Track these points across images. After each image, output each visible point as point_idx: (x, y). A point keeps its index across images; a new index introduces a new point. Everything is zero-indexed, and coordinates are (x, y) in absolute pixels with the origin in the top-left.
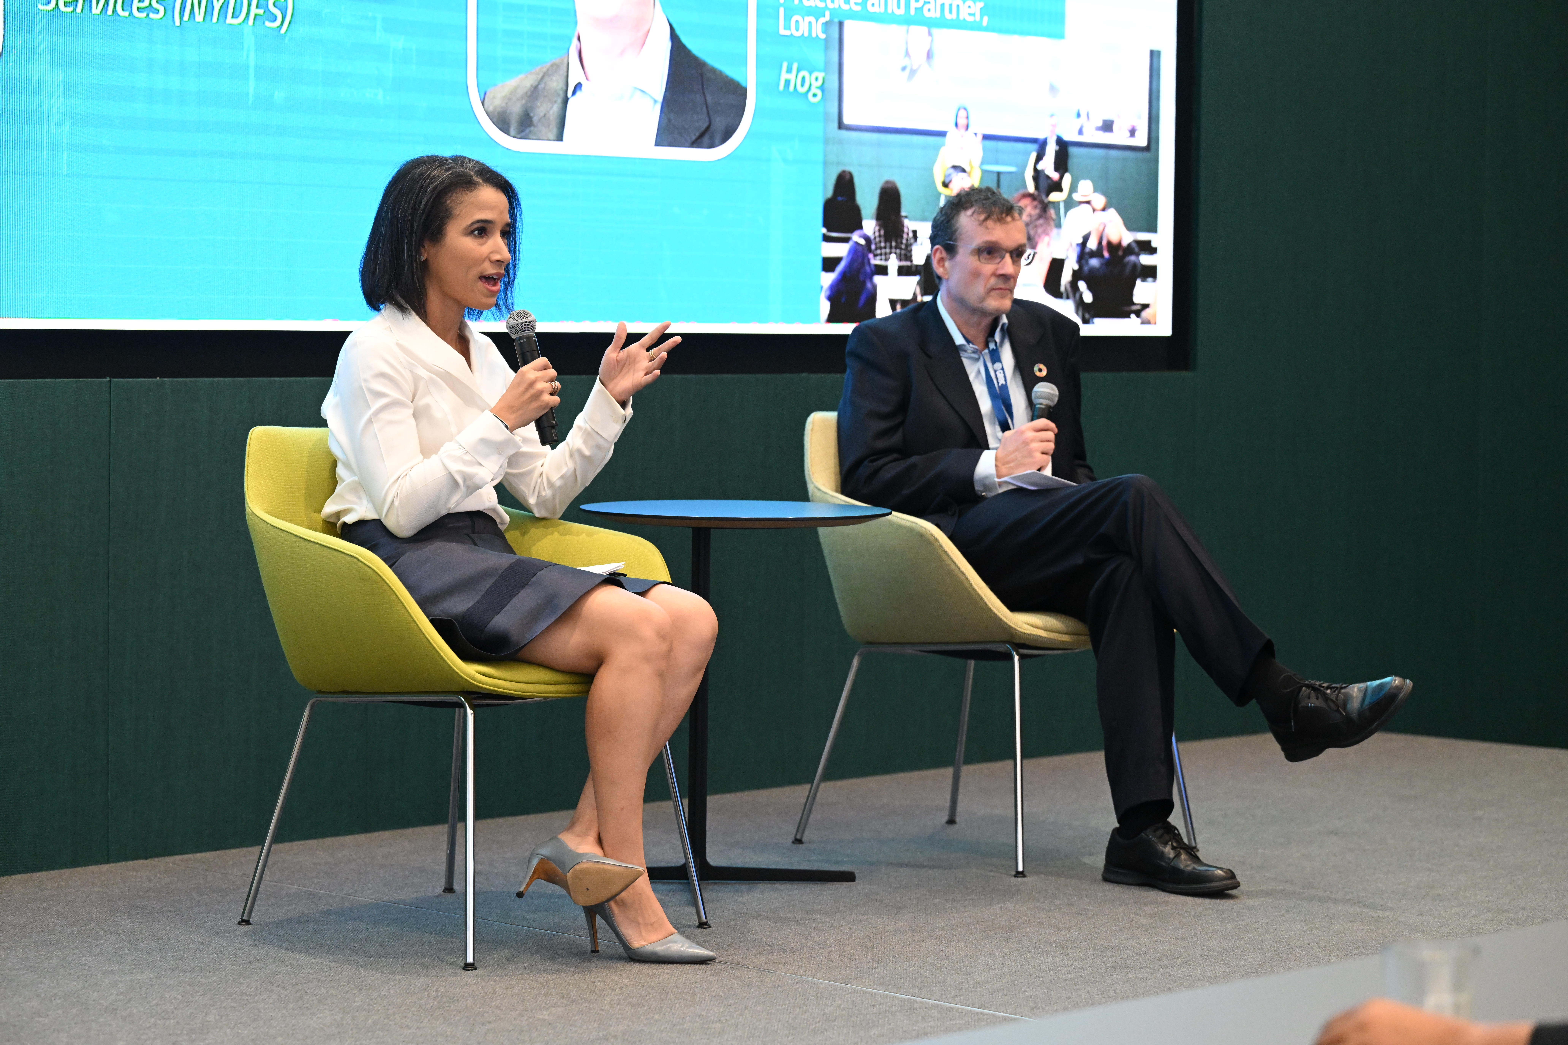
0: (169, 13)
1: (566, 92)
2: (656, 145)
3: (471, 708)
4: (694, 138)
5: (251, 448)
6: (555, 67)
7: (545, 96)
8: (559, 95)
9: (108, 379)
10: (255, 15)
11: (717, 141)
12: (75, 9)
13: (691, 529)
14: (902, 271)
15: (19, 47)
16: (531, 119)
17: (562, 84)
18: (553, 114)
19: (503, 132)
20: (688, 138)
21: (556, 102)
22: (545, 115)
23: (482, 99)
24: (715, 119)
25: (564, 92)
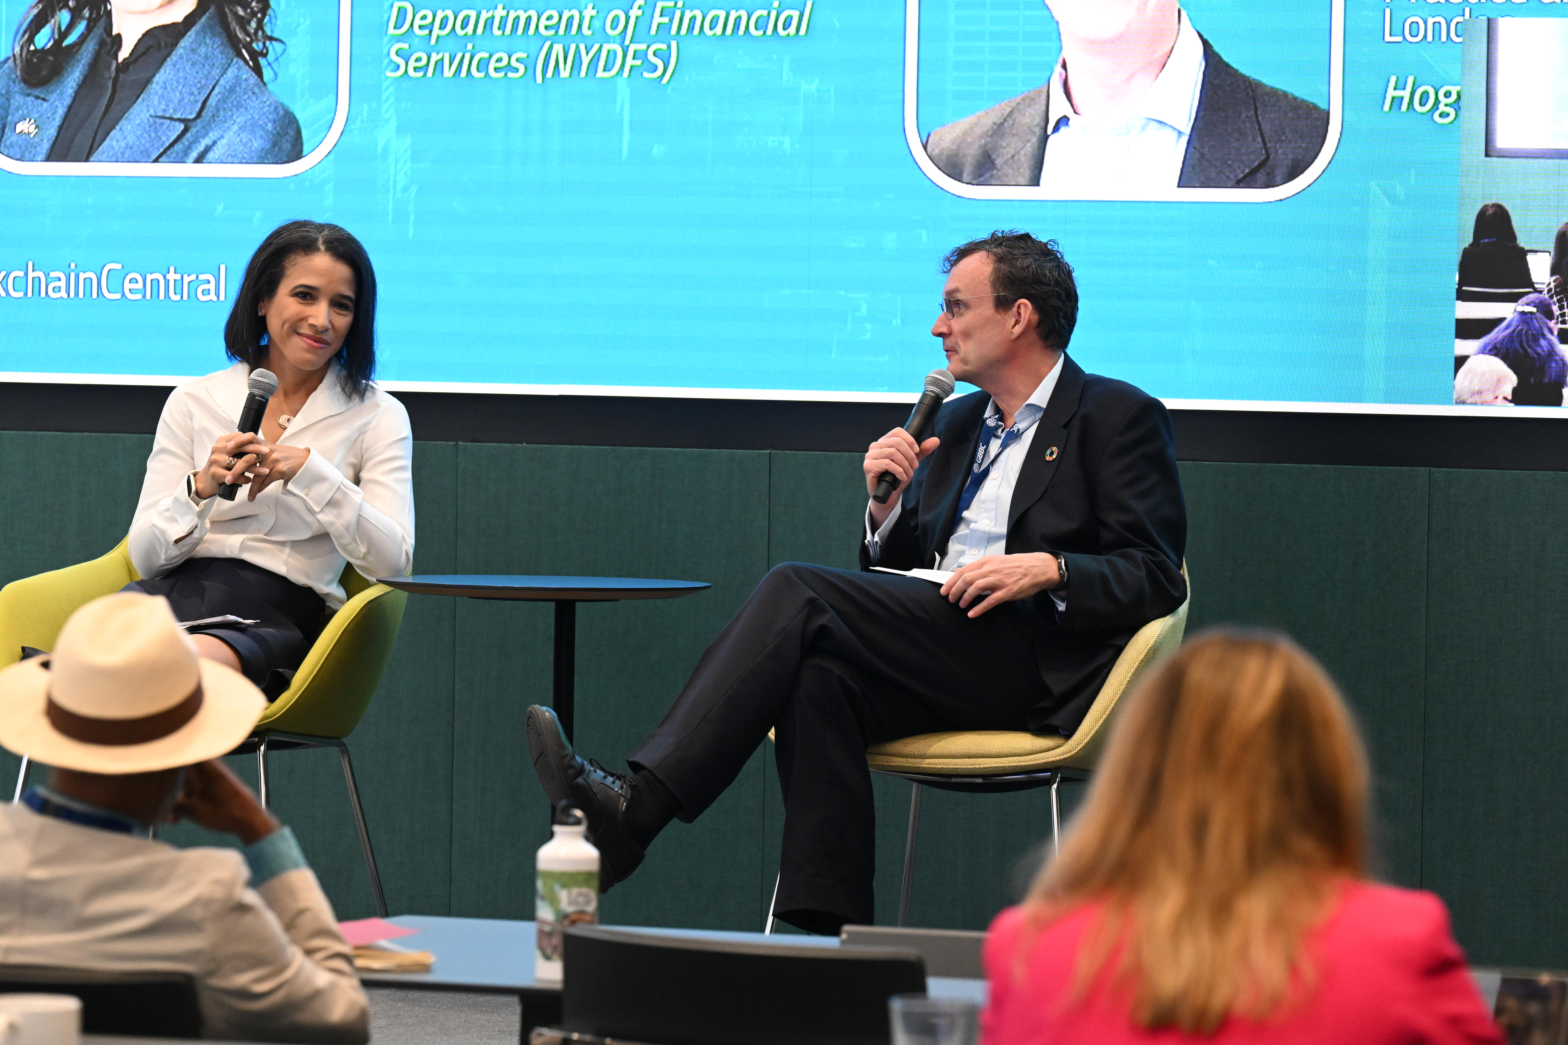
0: (531, 71)
1: (1045, 127)
2: (1179, 186)
4: (1241, 175)
6: (1028, 100)
8: (1034, 133)
10: (631, 67)
11: (1278, 178)
12: (425, 74)
13: (553, 603)
15: (365, 115)
16: (993, 162)
17: (1038, 119)
18: (1025, 155)
19: (953, 178)
20: (1232, 176)
21: (1029, 141)
22: (1013, 156)
23: (924, 143)
24: (1277, 152)
25: (1042, 128)
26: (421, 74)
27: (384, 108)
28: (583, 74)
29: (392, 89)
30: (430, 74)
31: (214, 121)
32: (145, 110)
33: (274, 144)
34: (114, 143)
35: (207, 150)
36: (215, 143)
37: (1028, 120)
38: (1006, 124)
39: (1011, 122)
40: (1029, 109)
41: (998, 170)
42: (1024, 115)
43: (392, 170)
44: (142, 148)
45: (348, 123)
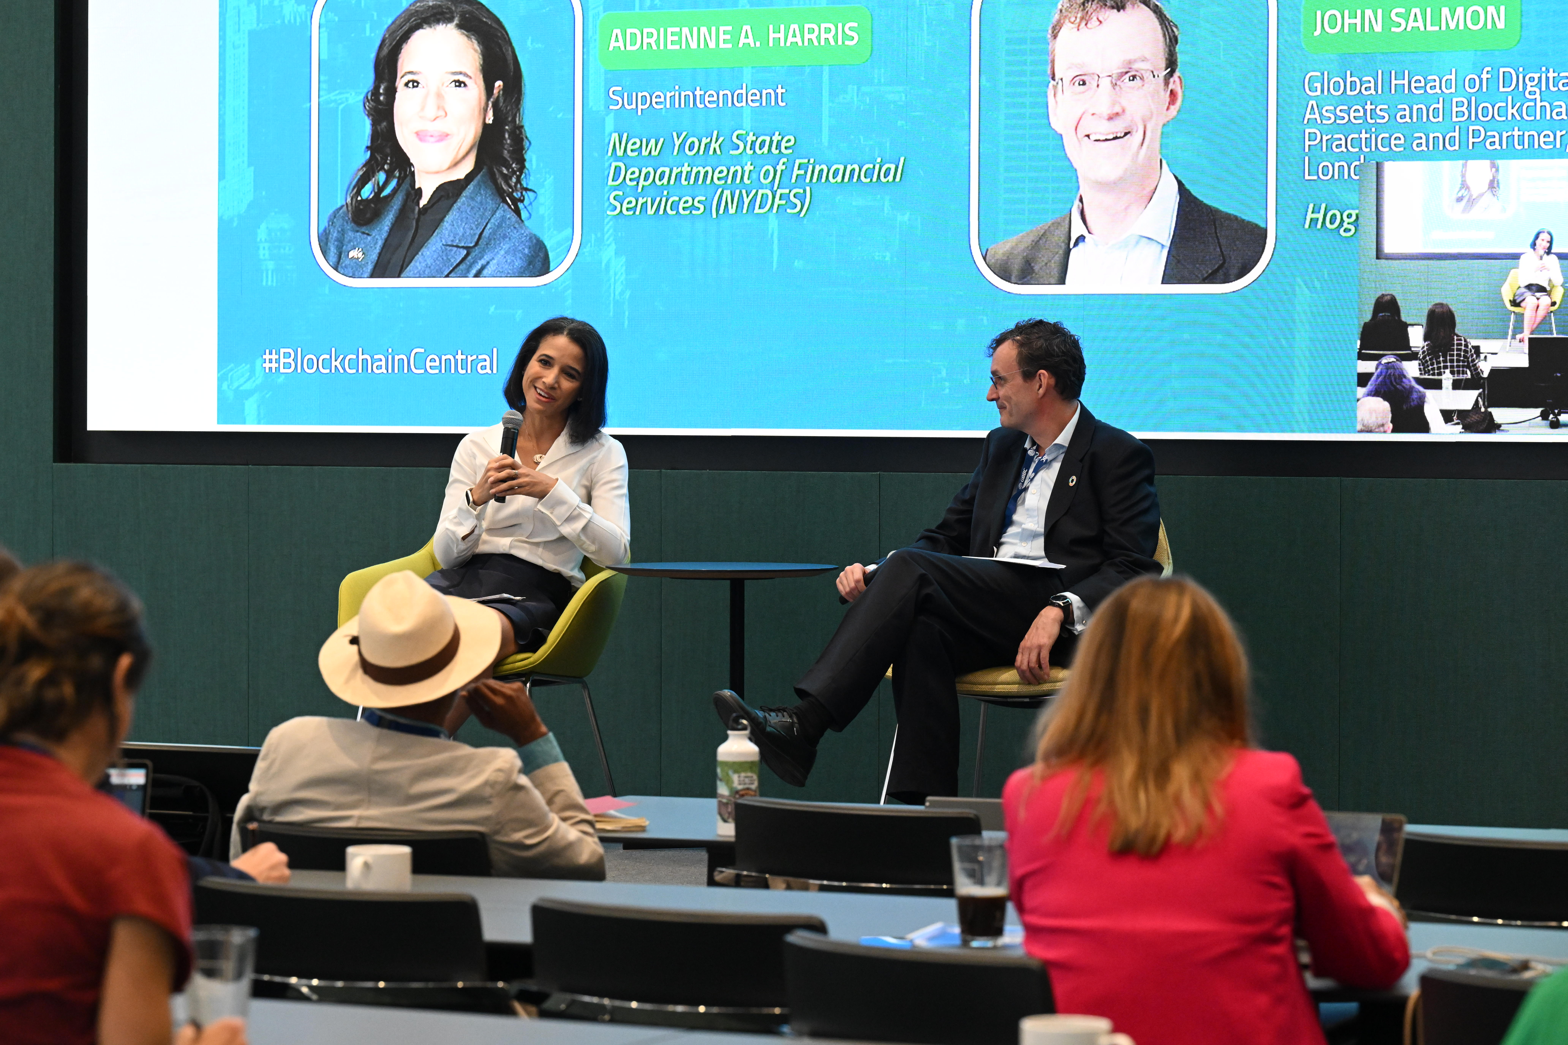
0: (708, 210)
1: (1069, 243)
2: (1162, 283)
4: (1206, 275)
6: (1057, 224)
7: (1047, 249)
8: (1061, 247)
10: (778, 206)
11: (1232, 277)
12: (634, 213)
15: (593, 242)
16: (1032, 268)
17: (1063, 238)
18: (1055, 263)
19: (1004, 280)
20: (1199, 275)
21: (1057, 253)
22: (1046, 264)
23: (984, 255)
24: (1230, 257)
25: (1066, 244)
26: (631, 213)
27: (606, 237)
28: (745, 211)
29: (611, 223)
30: (638, 212)
31: (488, 248)
32: (439, 241)
33: (530, 263)
34: (418, 264)
35: (483, 268)
36: (488, 263)
37: (1056, 239)
38: (1041, 242)
39: (1044, 240)
40: (1057, 231)
41: (1036, 274)
42: (1054, 235)
43: (613, 280)
44: (437, 268)
45: (581, 247)
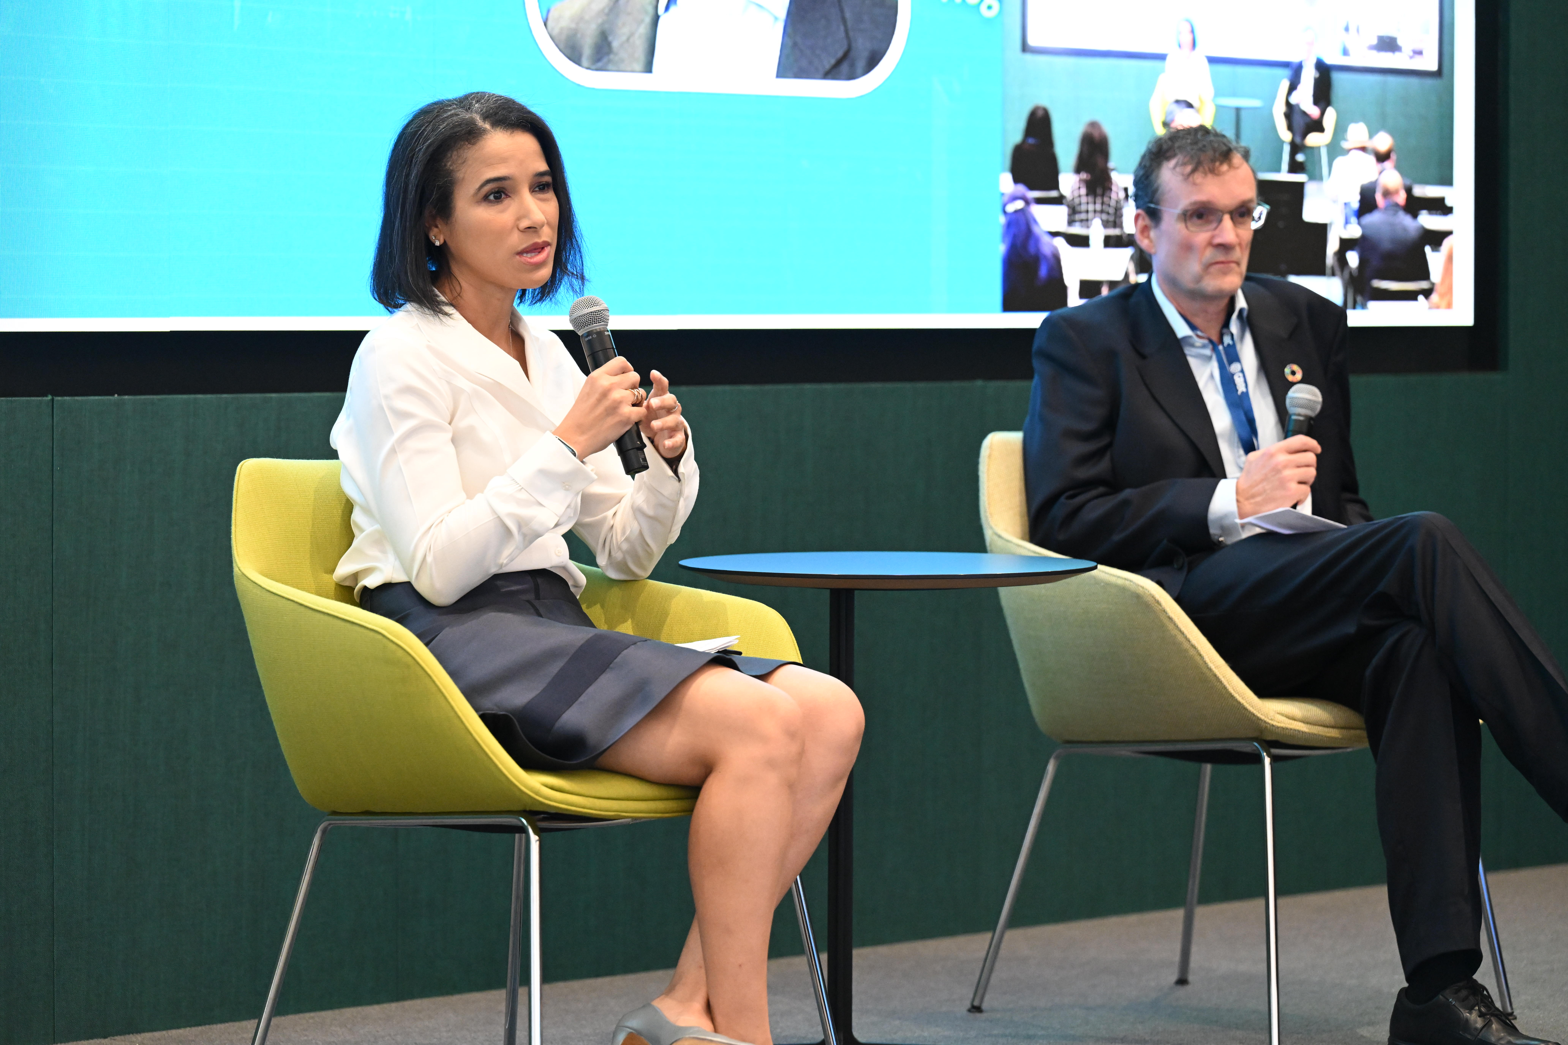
1: (656, 8)
2: (778, 76)
3: (535, 833)
4: (828, 67)
5: (240, 488)
7: (629, 14)
8: (647, 12)
9: (50, 397)
11: (859, 71)
13: (829, 590)
14: (1110, 242)
18: (638, 38)
19: (574, 62)
20: (820, 67)
21: (642, 23)
22: (628, 37)
23: (544, 17)
24: (857, 41)
25: (653, 8)
38: (621, 1)
41: (615, 54)
